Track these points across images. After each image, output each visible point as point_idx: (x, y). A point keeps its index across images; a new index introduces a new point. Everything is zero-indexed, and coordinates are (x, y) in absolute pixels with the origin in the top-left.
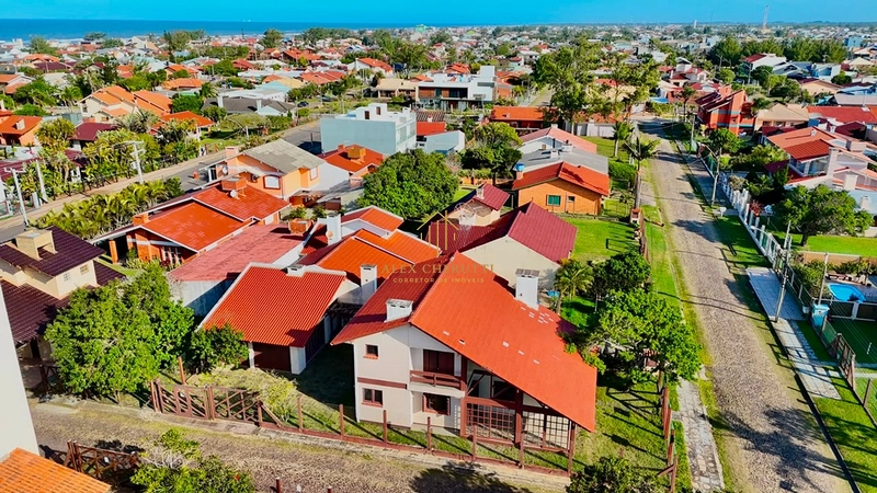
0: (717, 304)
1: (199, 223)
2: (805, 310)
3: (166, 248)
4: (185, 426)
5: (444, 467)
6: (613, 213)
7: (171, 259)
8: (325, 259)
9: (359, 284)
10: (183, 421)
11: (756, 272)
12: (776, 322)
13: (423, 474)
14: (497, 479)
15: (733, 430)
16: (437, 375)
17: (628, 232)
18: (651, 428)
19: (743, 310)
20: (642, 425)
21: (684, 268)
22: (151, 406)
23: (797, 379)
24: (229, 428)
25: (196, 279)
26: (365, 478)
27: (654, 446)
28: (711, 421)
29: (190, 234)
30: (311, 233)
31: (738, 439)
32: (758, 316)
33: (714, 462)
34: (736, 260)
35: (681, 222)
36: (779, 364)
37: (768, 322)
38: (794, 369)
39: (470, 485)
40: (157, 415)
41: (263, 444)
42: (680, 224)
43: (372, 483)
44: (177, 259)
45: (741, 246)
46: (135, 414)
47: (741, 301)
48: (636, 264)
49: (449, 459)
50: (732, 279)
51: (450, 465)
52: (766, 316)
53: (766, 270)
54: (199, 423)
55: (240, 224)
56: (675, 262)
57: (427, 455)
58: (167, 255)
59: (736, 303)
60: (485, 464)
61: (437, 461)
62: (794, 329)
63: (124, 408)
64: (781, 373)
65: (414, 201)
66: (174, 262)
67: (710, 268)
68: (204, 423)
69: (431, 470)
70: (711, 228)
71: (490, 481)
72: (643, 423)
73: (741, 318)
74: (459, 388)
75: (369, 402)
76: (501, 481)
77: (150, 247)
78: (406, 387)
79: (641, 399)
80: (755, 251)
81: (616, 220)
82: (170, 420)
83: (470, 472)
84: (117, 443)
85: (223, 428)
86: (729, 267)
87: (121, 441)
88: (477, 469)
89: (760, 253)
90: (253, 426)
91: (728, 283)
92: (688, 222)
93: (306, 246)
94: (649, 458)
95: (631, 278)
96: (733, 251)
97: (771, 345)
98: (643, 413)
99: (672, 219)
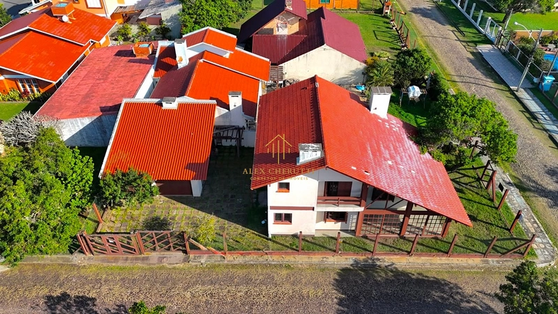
0: (472, 80)
1: (44, 53)
2: (536, 80)
3: (22, 81)
4: (120, 264)
5: (351, 265)
6: (368, 6)
7: (29, 89)
8: (190, 88)
9: (229, 109)
10: (116, 260)
11: (484, 48)
12: (517, 91)
13: (339, 275)
14: (395, 268)
15: (534, 191)
16: (341, 198)
17: (385, 22)
18: (485, 201)
19: (490, 83)
20: (477, 200)
21: (436, 51)
22: (82, 252)
23: (551, 138)
24: (161, 259)
25: (71, 116)
26: (297, 289)
27: (494, 218)
28: (517, 186)
29: (41, 66)
30: (157, 56)
31: (541, 199)
32: (502, 87)
33: (535, 222)
34: (466, 39)
35: (415, 9)
36: (534, 127)
37: (512, 92)
38: (546, 130)
39: (379, 279)
40: (89, 258)
41: (198, 271)
42: (415, 11)
43: (305, 292)
44: (35, 89)
45: (465, 27)
46: (68, 260)
47: (486, 76)
48: (423, 58)
49: (354, 257)
50: (471, 57)
51: (356, 262)
52: (509, 87)
53: (490, 46)
54: (132, 259)
55: (81, 49)
56: (428, 46)
57: (336, 257)
58: (24, 86)
59: (483, 77)
60: (383, 257)
61: (345, 260)
62: (531, 96)
63: (54, 256)
64: (539, 134)
65: (226, 13)
66: (32, 91)
67: (453, 49)
68: (137, 259)
69: (343, 270)
70: (437, 12)
71: (392, 271)
72: (477, 198)
73: (493, 91)
74: (360, 205)
75: (280, 222)
76: (400, 269)
77: (5, 82)
78: (313, 209)
79: (465, 176)
80: (475, 31)
81: (372, 13)
82: (103, 260)
83: (374, 266)
84: (65, 296)
85: (155, 261)
86: (464, 46)
87: (68, 292)
88: (378, 263)
89: (480, 32)
90: (180, 254)
91: (471, 61)
92: (420, 9)
93: (156, 70)
94: (497, 230)
95: (420, 69)
96: (461, 32)
97: (522, 111)
98: (471, 188)
99: (408, 8)
